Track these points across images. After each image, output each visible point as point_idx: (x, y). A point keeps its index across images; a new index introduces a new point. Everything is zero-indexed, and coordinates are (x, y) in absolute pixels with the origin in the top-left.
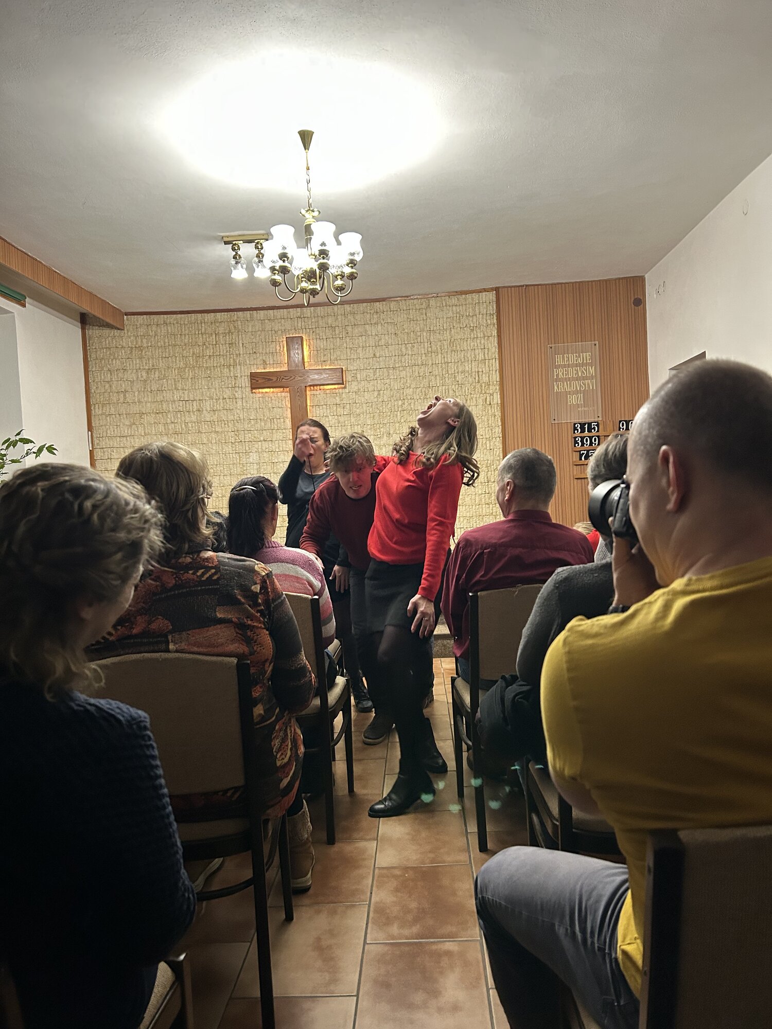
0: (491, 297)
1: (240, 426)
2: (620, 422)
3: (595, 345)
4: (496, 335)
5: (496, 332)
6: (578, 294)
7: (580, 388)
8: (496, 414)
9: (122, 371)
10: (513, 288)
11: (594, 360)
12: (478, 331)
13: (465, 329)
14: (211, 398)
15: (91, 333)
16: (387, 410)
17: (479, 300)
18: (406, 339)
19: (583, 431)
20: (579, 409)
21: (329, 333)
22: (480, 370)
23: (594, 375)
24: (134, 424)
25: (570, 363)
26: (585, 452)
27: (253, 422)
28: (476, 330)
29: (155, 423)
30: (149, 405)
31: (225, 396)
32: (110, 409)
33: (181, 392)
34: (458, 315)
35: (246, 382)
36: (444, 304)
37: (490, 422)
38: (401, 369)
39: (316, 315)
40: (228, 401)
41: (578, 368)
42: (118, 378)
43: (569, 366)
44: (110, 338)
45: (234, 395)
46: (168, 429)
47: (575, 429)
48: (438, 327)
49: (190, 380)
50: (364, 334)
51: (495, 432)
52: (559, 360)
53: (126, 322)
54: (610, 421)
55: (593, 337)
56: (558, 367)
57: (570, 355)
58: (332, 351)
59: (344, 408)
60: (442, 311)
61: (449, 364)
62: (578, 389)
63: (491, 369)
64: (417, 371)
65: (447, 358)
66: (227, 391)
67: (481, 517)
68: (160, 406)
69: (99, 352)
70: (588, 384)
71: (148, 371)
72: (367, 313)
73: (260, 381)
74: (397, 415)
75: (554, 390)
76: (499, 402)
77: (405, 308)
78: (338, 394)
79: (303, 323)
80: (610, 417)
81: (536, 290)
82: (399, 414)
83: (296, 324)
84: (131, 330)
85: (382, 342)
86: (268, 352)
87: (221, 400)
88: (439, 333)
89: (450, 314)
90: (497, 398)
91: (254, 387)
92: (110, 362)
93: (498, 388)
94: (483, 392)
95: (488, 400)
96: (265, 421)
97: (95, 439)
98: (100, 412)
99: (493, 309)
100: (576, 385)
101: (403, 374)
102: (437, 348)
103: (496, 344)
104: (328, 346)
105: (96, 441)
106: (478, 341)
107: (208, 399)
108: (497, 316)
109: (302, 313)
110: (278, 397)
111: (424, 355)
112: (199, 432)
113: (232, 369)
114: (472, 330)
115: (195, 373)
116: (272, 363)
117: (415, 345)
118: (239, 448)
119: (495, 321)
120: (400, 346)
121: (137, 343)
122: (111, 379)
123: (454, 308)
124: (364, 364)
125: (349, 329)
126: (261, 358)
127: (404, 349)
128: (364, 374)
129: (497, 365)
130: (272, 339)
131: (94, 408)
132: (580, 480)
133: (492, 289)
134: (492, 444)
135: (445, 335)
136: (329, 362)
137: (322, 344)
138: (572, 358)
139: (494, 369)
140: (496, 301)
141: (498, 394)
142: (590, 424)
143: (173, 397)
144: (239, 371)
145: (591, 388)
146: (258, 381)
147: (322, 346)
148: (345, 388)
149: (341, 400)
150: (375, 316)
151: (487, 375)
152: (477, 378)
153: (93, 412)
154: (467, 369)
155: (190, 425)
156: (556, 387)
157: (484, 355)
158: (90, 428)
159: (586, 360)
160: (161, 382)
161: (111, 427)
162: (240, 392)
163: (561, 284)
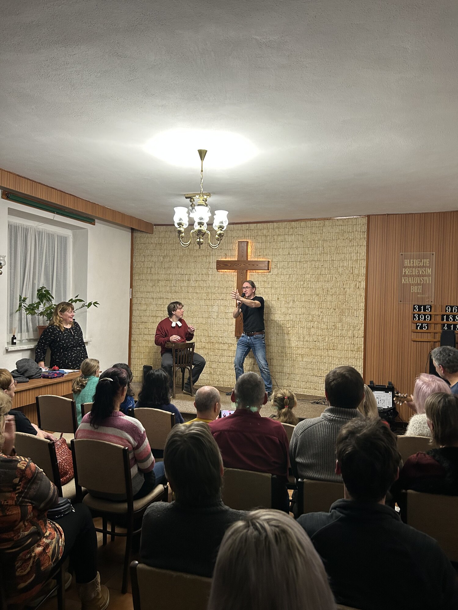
0: (364, 221)
1: (209, 290)
2: (447, 306)
3: (433, 254)
4: (365, 245)
5: (366, 243)
6: (423, 221)
7: (420, 282)
8: (362, 294)
9: (150, 256)
10: (379, 216)
11: (431, 263)
12: (355, 242)
13: (346, 240)
14: (195, 274)
15: (136, 235)
16: (294, 287)
17: (356, 222)
18: (309, 244)
19: (420, 310)
20: (418, 296)
21: (263, 238)
22: (354, 266)
23: (430, 274)
24: (154, 285)
25: (414, 265)
26: (420, 324)
27: (217, 289)
28: (353, 241)
29: (165, 286)
30: (163, 275)
31: (203, 273)
32: (143, 276)
33: (180, 269)
34: (342, 231)
35: (214, 265)
36: (334, 224)
37: (358, 299)
38: (304, 262)
39: (257, 228)
40: (204, 276)
41: (420, 269)
42: (148, 260)
43: (413, 267)
44: (145, 238)
45: (208, 272)
46: (172, 290)
47: (414, 308)
48: (329, 238)
49: (185, 263)
50: (284, 241)
51: (360, 306)
52: (407, 262)
53: (154, 229)
54: (440, 305)
55: (432, 250)
56: (405, 267)
57: (415, 260)
58: (264, 250)
59: (268, 284)
60: (333, 228)
61: (335, 261)
62: (419, 282)
63: (361, 266)
64: (314, 264)
65: (333, 258)
66: (204, 270)
67: (347, 359)
68: (169, 276)
69: (139, 246)
70: (426, 280)
71: (164, 257)
72: (287, 228)
73: (221, 266)
74: (299, 290)
75: (402, 282)
76: (365, 287)
77: (310, 226)
78: (266, 276)
79: (249, 233)
80: (440, 302)
81: (395, 217)
82: (301, 290)
83: (245, 233)
84: (157, 234)
85: (294, 246)
86: (228, 249)
87: (201, 275)
88: (330, 242)
89: (337, 231)
90: (363, 284)
91: (218, 268)
92: (145, 251)
93: (364, 278)
94: (355, 280)
95: (357, 285)
96: (224, 289)
97: (133, 293)
98: (137, 278)
99: (365, 228)
100: (417, 280)
101: (305, 265)
102: (327, 251)
103: (365, 251)
104: (263, 246)
105: (134, 294)
106: (354, 248)
107: (193, 274)
108: (367, 233)
109: (249, 227)
110: (232, 275)
111: (319, 255)
112: (188, 292)
113: (208, 258)
114: (351, 241)
115: (188, 259)
116: (230, 255)
117: (314, 248)
118: (208, 302)
119: (366, 236)
120: (305, 249)
121: (159, 241)
122: (145, 260)
123: (340, 227)
124: (282, 258)
125: (275, 237)
126: (224, 252)
127: (307, 251)
128: (282, 264)
129: (365, 263)
130: (231, 241)
131: (135, 276)
132: (415, 343)
133: (365, 216)
134: (358, 313)
135: (333, 244)
136: (262, 256)
137: (259, 246)
138: (416, 262)
139: (363, 266)
140: (368, 224)
141: (365, 282)
142: (425, 307)
143: (176, 272)
144: (211, 259)
145: (428, 282)
146: (222, 265)
147: (259, 247)
148: (270, 272)
149: (267, 279)
150: (291, 230)
151: (358, 270)
152: (351, 271)
153: (134, 278)
154: (345, 265)
155: (183, 288)
156: (403, 280)
157: (357, 257)
158: (131, 287)
159: (426, 264)
160: (170, 263)
161: (142, 287)
162: (211, 271)
163: (413, 214)
